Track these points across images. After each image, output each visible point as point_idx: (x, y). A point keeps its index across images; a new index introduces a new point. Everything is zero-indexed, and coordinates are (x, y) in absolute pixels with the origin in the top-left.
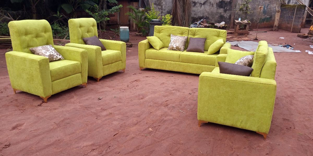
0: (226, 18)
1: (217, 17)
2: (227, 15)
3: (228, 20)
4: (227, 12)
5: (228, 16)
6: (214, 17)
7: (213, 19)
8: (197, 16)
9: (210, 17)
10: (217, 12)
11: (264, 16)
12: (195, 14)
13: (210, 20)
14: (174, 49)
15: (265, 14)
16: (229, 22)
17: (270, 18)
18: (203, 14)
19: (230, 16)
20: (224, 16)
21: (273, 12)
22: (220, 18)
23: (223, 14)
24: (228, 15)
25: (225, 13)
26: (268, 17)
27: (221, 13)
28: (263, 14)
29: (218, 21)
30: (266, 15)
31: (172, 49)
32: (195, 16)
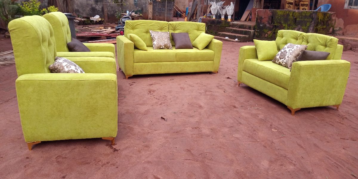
0: (99, 10)
1: (88, 9)
2: (99, 7)
3: (101, 14)
4: (99, 3)
5: (100, 9)
6: (85, 10)
7: (84, 12)
9: (80, 10)
10: (87, 4)
13: (80, 13)
14: (162, 47)
15: (137, 6)
16: (102, 15)
17: (142, 10)
19: (103, 8)
20: (96, 9)
21: (144, 4)
22: (92, 11)
23: (94, 6)
24: (101, 7)
25: (96, 5)
26: (139, 9)
27: (91, 5)
28: (135, 7)
29: (90, 14)
30: (138, 8)
31: (160, 48)
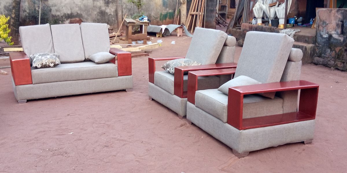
0: (110, 14)
1: (96, 13)
2: (110, 10)
3: (113, 19)
4: (110, 5)
5: (112, 12)
6: (90, 15)
8: (61, 12)
10: (94, 6)
11: (165, 11)
12: (57, 11)
15: (166, 8)
16: (115, 21)
18: (71, 9)
19: (116, 11)
20: (107, 13)
25: (107, 8)
32: (58, 13)
